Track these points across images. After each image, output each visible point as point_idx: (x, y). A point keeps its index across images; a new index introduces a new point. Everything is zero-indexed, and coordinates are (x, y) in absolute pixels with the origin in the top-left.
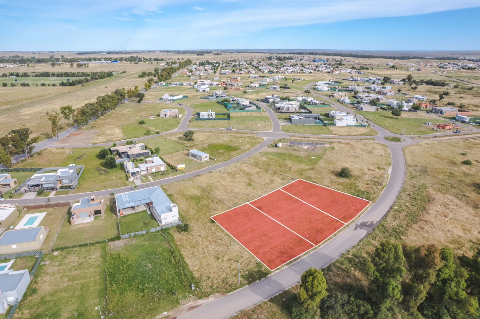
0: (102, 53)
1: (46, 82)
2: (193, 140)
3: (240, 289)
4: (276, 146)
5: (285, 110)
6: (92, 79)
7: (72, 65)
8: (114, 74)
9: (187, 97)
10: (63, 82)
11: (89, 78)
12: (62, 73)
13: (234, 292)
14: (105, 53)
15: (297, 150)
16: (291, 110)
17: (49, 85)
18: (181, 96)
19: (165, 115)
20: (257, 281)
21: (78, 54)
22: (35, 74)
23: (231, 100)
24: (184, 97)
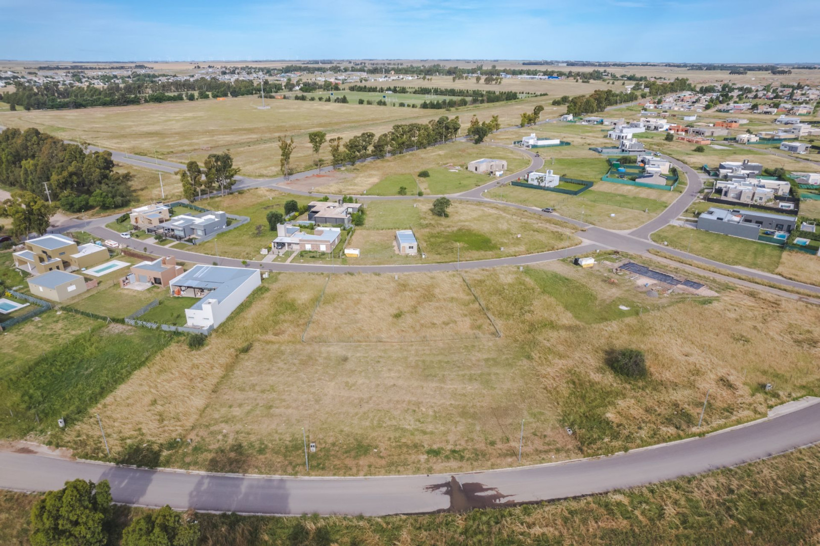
0: (560, 65)
1: (406, 102)
2: (446, 216)
3: (100, 462)
4: (576, 262)
5: (730, 197)
6: (475, 101)
7: (478, 79)
8: (519, 96)
9: (568, 144)
10: (425, 103)
11: (469, 99)
12: (446, 90)
13: (88, 461)
14: (565, 64)
15: (613, 283)
16: (744, 199)
17: (409, 106)
18: (557, 142)
19: (476, 169)
20: (134, 466)
21: (524, 64)
22: (414, 90)
23: (639, 159)
24: (562, 143)
